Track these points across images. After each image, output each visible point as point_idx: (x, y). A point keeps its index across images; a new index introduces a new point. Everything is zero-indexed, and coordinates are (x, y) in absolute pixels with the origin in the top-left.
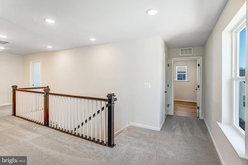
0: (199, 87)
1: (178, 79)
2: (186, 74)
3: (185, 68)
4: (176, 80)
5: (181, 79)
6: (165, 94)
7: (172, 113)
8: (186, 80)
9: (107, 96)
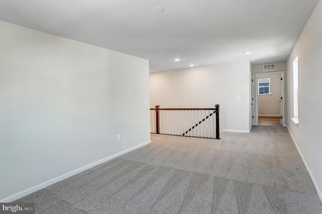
0: (282, 98)
1: (260, 93)
2: (269, 86)
3: (268, 80)
4: (259, 94)
5: (263, 93)
6: (252, 106)
7: (257, 124)
8: (270, 93)
9: (215, 106)
